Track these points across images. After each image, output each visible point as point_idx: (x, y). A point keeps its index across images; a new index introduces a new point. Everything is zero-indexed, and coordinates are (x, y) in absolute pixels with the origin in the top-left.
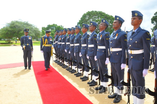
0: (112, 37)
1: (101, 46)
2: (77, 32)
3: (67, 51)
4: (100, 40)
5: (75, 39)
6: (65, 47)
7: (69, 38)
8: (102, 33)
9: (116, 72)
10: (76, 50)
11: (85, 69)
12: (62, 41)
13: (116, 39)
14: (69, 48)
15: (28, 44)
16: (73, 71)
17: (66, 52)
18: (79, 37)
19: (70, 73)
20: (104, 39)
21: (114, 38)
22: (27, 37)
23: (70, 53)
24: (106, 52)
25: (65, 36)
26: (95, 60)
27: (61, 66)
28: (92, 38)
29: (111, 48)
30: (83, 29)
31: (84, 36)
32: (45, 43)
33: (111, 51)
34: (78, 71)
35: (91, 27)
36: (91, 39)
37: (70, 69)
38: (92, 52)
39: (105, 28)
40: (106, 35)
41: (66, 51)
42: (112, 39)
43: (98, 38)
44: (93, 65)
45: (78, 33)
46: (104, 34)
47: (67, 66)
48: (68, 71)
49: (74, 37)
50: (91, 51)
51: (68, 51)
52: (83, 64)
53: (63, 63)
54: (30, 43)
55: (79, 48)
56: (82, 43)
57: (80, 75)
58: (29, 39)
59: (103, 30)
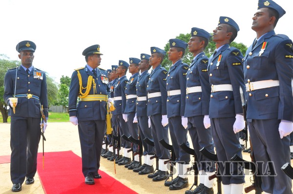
0: (251, 53)
1: (219, 84)
2: (156, 63)
3: (128, 117)
4: (216, 69)
5: (149, 81)
6: (122, 108)
7: (134, 83)
8: (222, 51)
9: (265, 147)
10: (154, 110)
11: (178, 157)
12: (116, 92)
13: (262, 57)
14: (133, 107)
15: (29, 96)
16: (144, 170)
17: (126, 120)
18: (160, 75)
19: (137, 173)
20: (229, 65)
21: (256, 55)
22: (28, 70)
23: (135, 120)
24: (233, 99)
25: (123, 80)
26: (206, 128)
27: (113, 160)
28: (197, 68)
29: (249, 80)
30: (171, 50)
31: (174, 69)
32: (88, 91)
33: (248, 90)
34: (157, 168)
35: (193, 42)
36: (193, 71)
37: (137, 165)
38: (198, 106)
39: (230, 37)
40: (231, 54)
41: (125, 117)
42: (249, 57)
43: (212, 64)
44: (200, 141)
45: (157, 65)
46: (226, 53)
47: (128, 159)
48: (132, 171)
49: (148, 77)
50: (194, 104)
51: (131, 118)
52: (171, 143)
53: (116, 153)
54: (39, 92)
55: (160, 102)
56: (169, 88)
57: (163, 176)
58: (35, 77)
59: (225, 42)
